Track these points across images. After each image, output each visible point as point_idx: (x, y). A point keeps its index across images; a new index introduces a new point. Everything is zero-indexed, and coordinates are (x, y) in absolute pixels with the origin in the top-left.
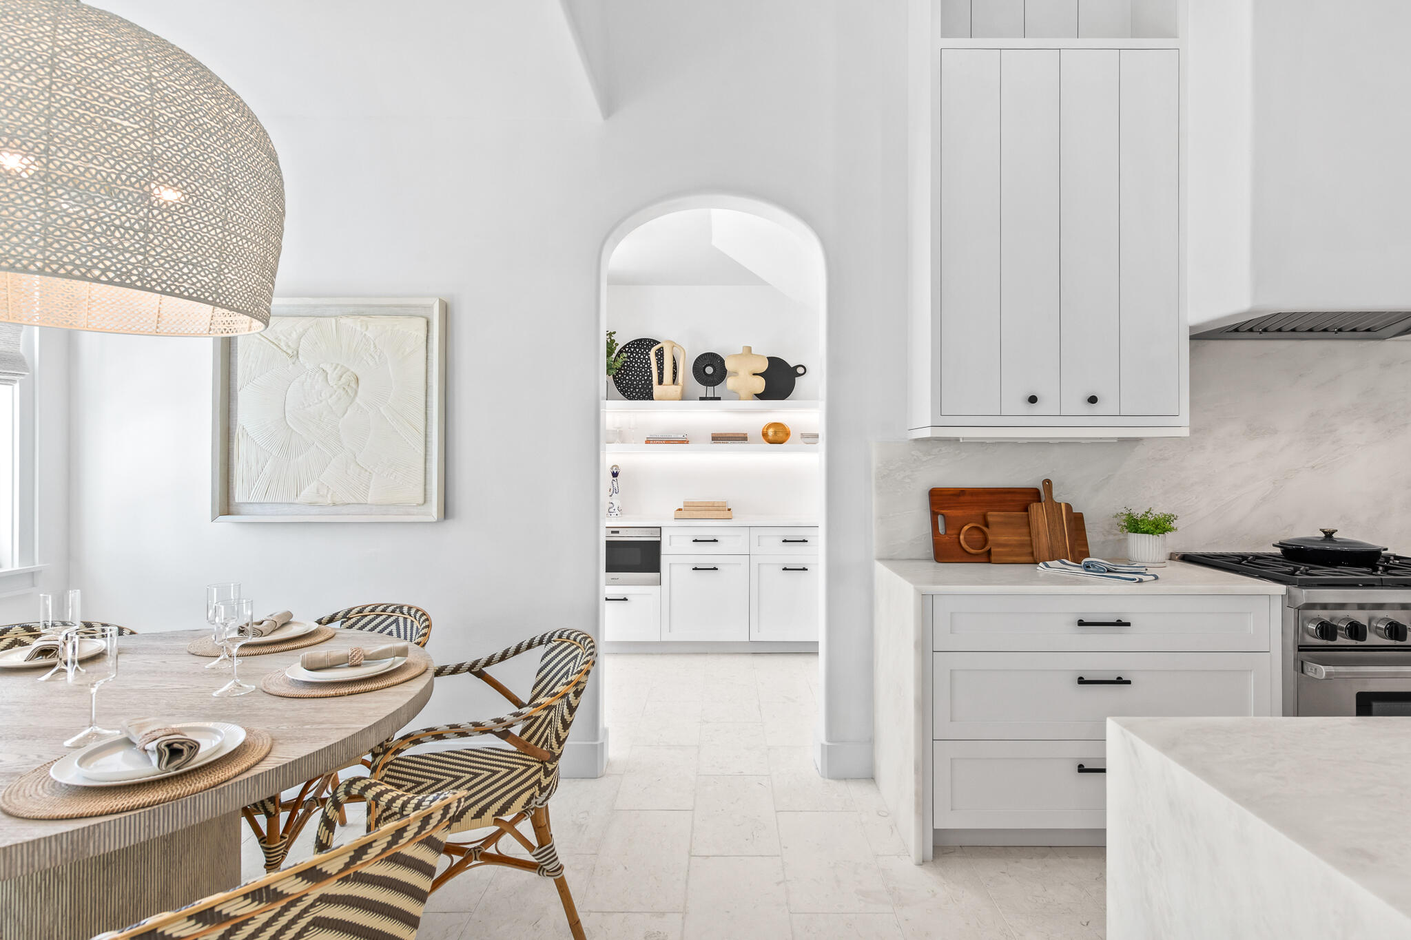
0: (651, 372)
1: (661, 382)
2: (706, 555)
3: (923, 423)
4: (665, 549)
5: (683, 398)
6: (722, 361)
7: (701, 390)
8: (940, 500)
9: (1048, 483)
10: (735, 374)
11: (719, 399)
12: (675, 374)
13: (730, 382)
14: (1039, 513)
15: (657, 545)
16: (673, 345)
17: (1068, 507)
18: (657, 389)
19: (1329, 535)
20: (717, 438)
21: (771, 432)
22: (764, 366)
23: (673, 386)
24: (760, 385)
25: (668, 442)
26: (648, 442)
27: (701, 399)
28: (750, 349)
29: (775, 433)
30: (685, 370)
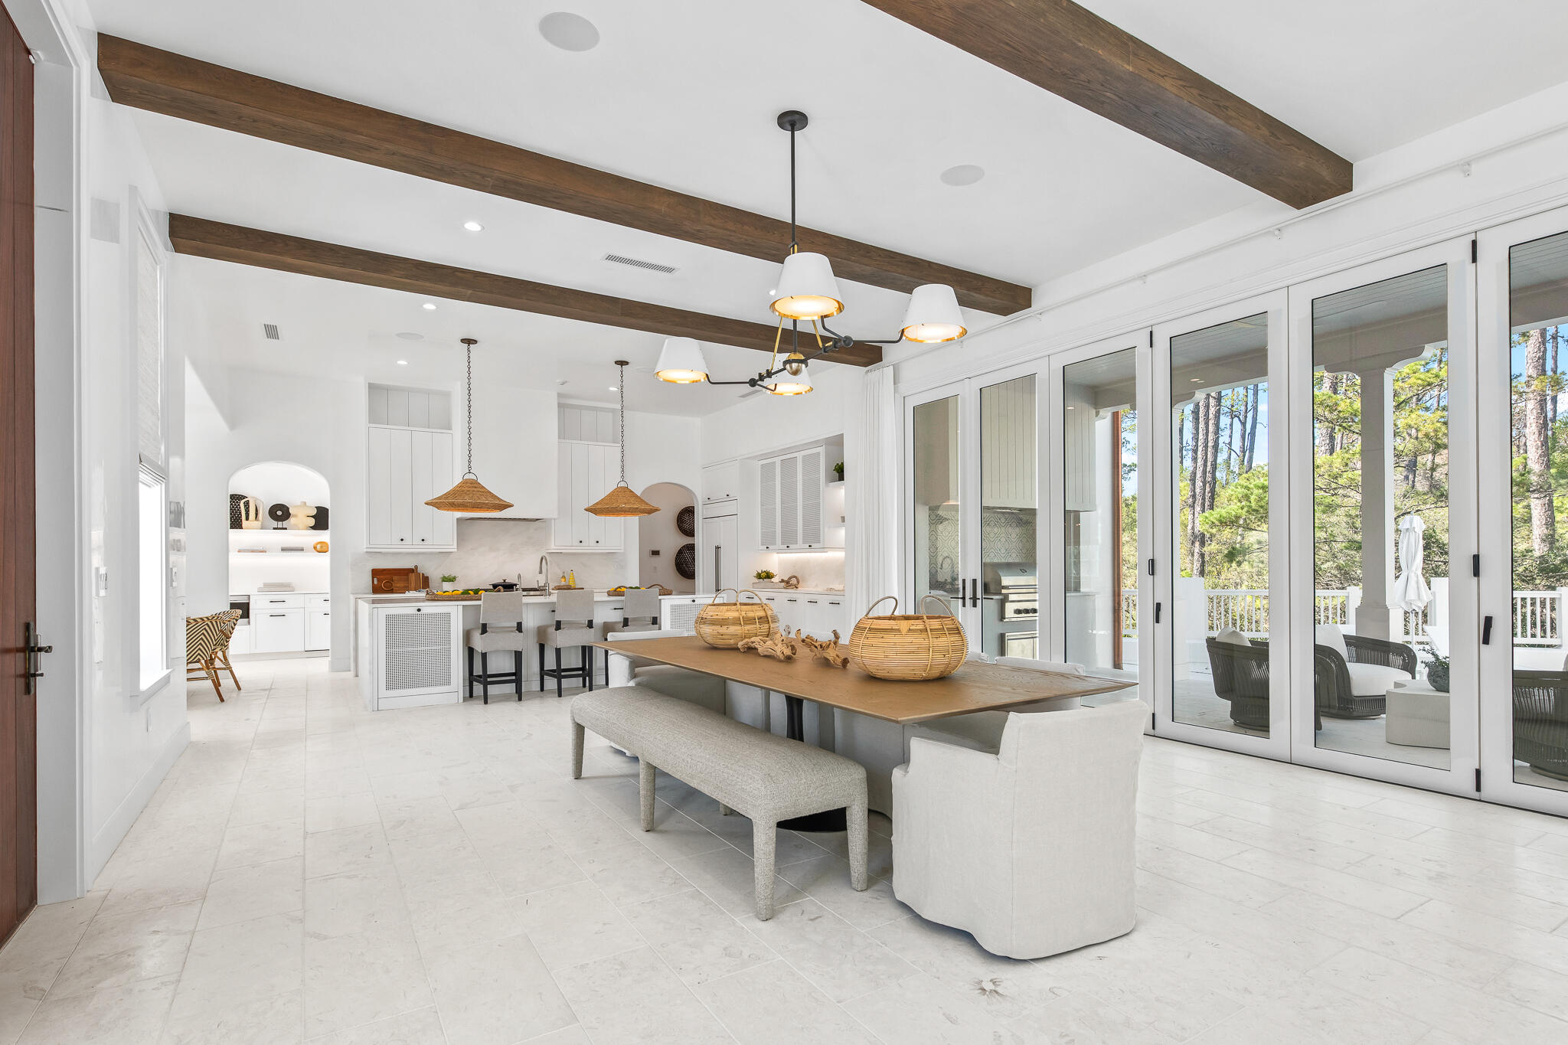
0: (240, 513)
1: (247, 519)
2: (278, 608)
3: (363, 547)
4: (251, 607)
5: (262, 528)
6: (288, 509)
7: (275, 524)
8: (376, 573)
9: (416, 567)
10: (295, 516)
11: (286, 529)
12: (257, 514)
13: (292, 520)
14: (412, 576)
15: (248, 604)
16: (256, 499)
17: (423, 574)
18: (245, 523)
19: (505, 580)
20: (283, 550)
21: (318, 547)
22: (314, 512)
23: (256, 522)
24: (312, 522)
25: (252, 551)
26: (239, 551)
27: (274, 529)
28: (305, 503)
29: (321, 547)
30: (264, 512)
